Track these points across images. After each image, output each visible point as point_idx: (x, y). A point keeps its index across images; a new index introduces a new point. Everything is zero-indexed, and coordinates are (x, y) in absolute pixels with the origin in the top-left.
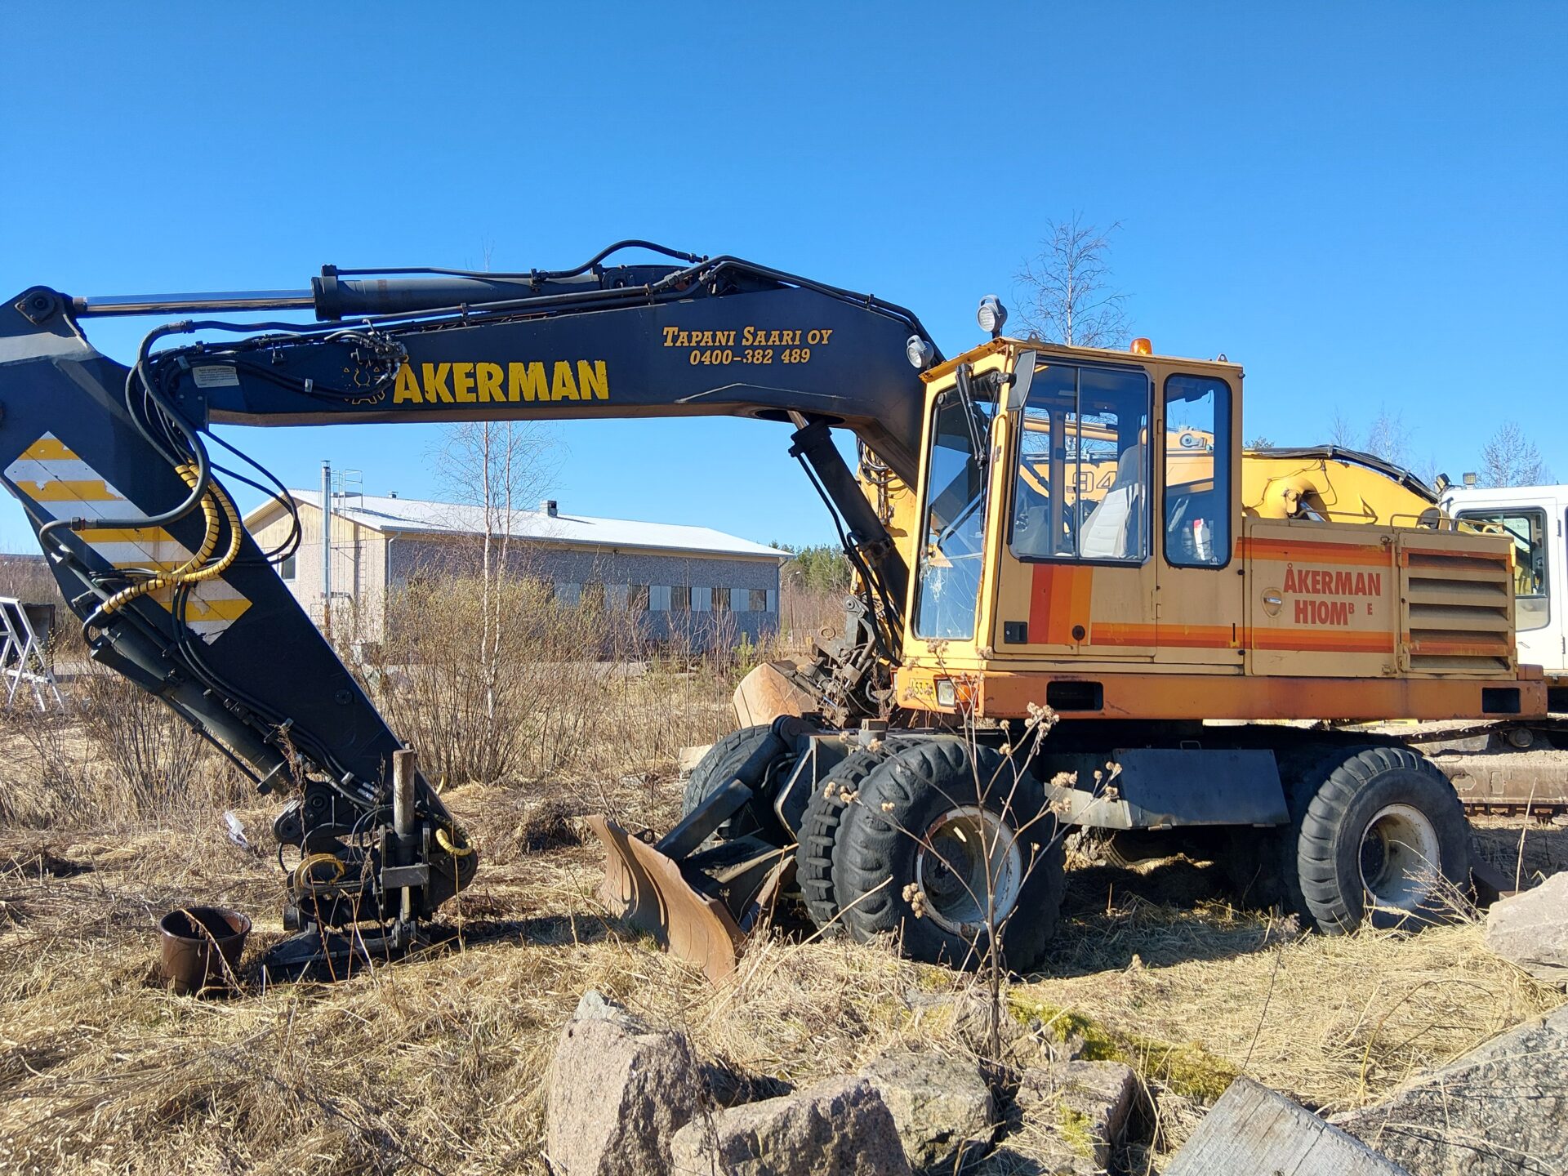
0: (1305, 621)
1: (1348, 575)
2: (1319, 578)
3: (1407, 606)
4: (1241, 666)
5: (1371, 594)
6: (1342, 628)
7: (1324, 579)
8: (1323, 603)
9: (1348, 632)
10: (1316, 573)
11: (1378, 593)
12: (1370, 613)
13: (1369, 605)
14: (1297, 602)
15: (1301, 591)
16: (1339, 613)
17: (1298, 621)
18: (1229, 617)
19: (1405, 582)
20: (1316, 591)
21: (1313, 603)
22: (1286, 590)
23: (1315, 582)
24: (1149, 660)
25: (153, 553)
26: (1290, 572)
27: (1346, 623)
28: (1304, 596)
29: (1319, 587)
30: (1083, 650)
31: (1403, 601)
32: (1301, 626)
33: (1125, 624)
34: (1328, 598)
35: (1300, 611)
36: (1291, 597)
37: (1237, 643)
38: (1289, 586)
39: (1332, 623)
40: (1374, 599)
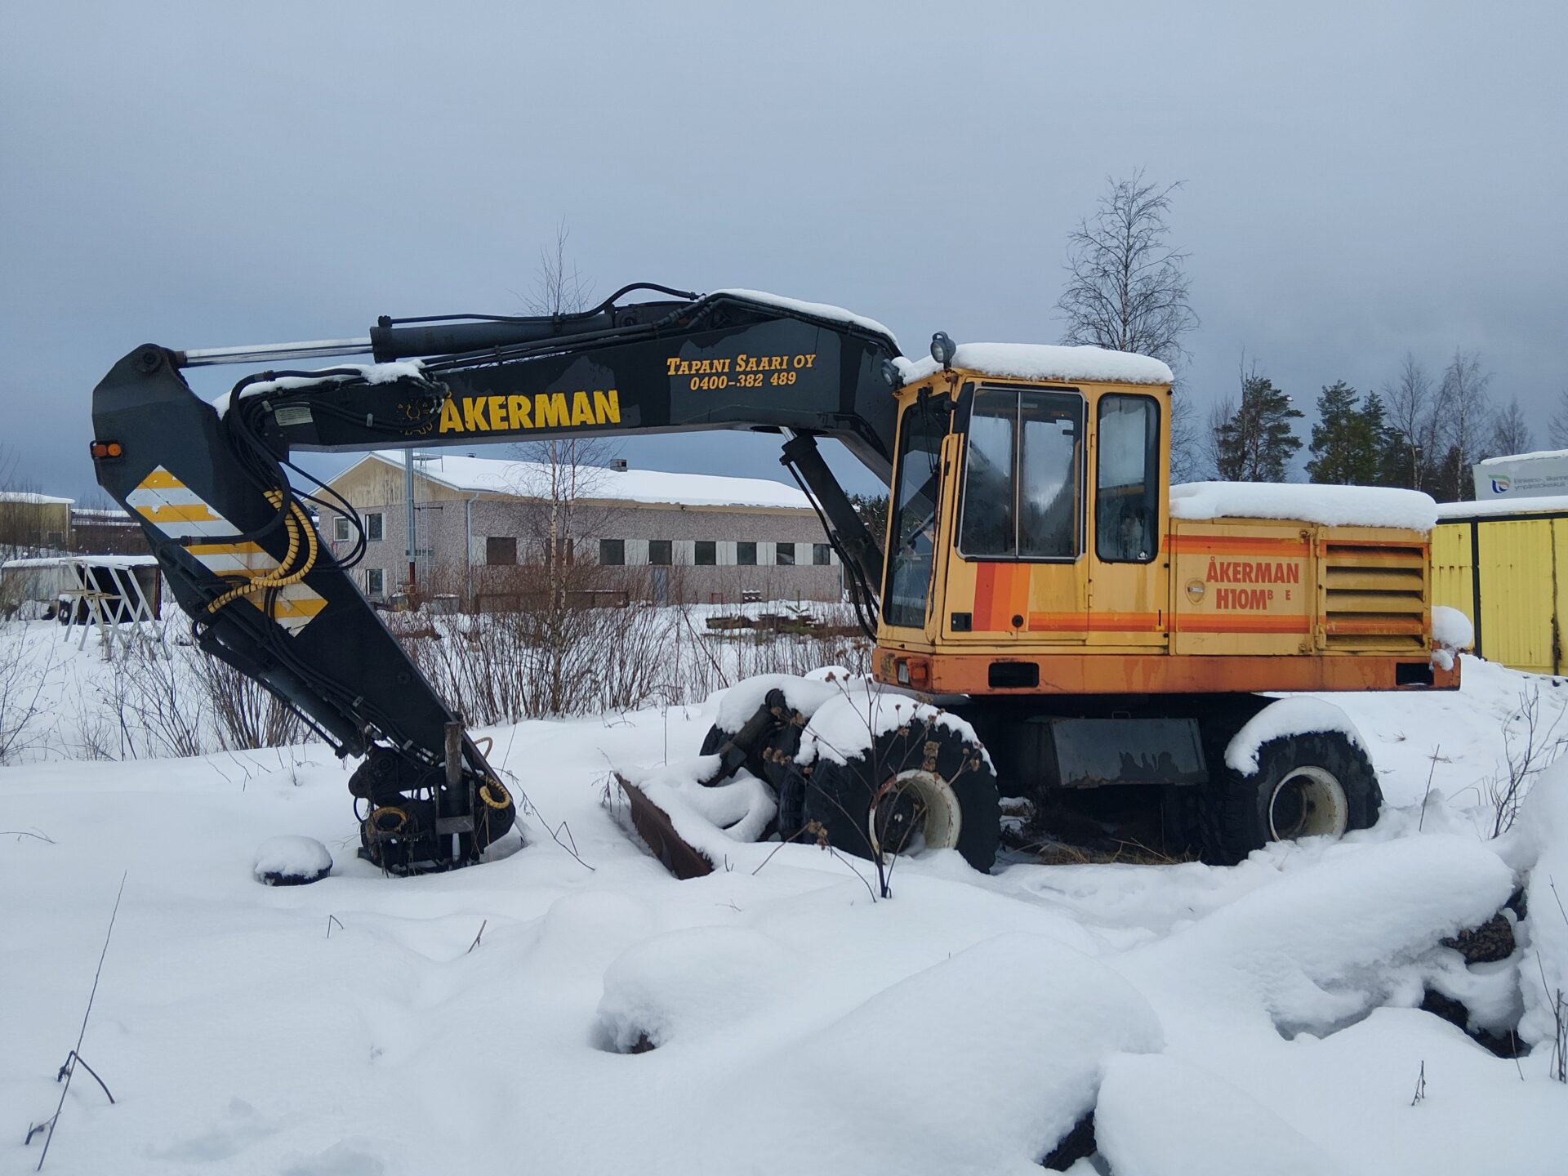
0: (1226, 607)
1: (1268, 566)
2: (1240, 569)
3: (1324, 592)
4: (1166, 647)
5: (1289, 582)
6: (1261, 612)
7: (1244, 569)
8: (1243, 591)
9: (1267, 616)
10: (1236, 565)
11: (1296, 581)
12: (1288, 599)
13: (1288, 592)
14: (1219, 591)
15: (1222, 580)
16: (1259, 599)
17: (1219, 606)
18: (1154, 604)
19: (1323, 570)
20: (1236, 580)
21: (1233, 591)
22: (1208, 580)
23: (1236, 572)
24: (1081, 643)
25: (248, 563)
26: (1212, 565)
27: (1265, 607)
28: (1225, 585)
29: (1240, 576)
30: (1021, 636)
31: (1320, 587)
32: (1222, 611)
33: (1059, 613)
34: (1248, 587)
35: (1221, 598)
36: (1212, 587)
37: (1162, 627)
38: (1211, 577)
39: (1252, 608)
40: (1292, 586)
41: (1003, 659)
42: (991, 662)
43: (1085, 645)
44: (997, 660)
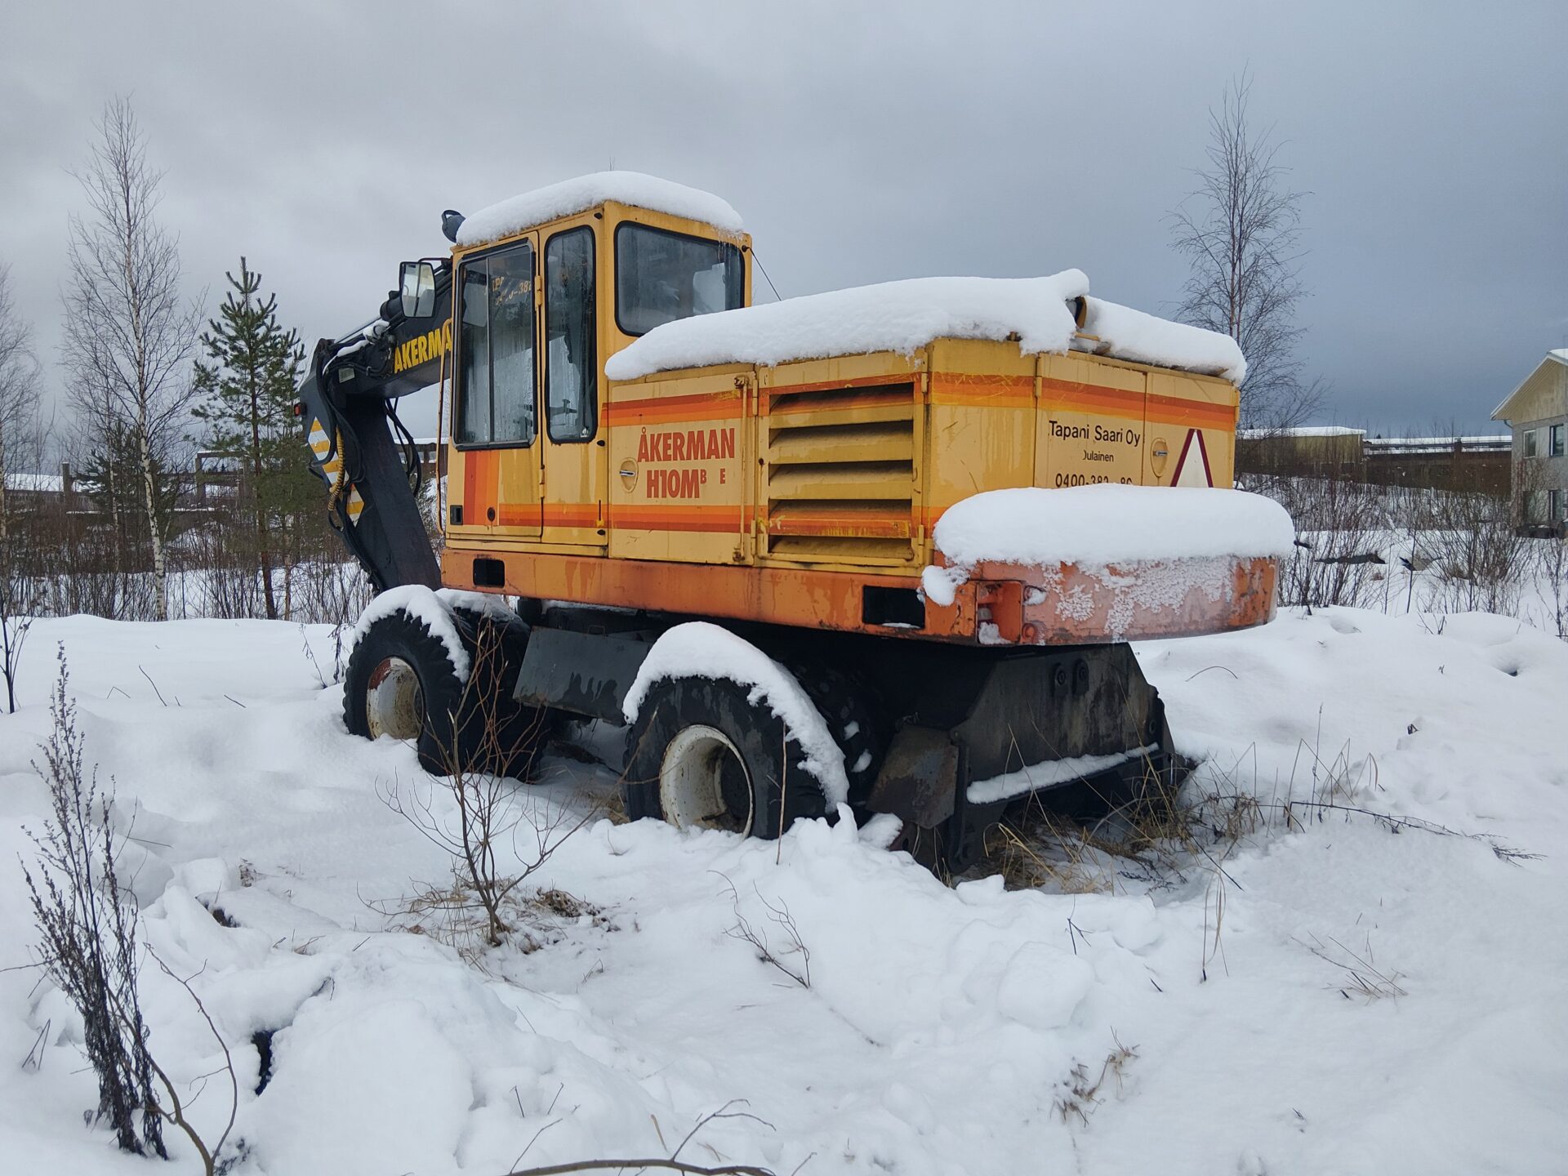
0: (656, 496)
1: (701, 433)
2: (670, 442)
3: (766, 468)
4: (605, 547)
5: (724, 456)
6: (692, 502)
7: (675, 442)
8: (674, 473)
9: (699, 507)
10: (667, 436)
11: (732, 456)
12: (723, 482)
13: (723, 471)
14: (649, 472)
15: (653, 459)
16: (691, 483)
17: (649, 496)
18: (597, 494)
19: (764, 436)
20: (667, 458)
21: (664, 473)
22: (639, 460)
23: (667, 447)
24: (538, 540)
26: (644, 438)
27: (697, 496)
28: (656, 465)
29: (670, 452)
30: (494, 530)
31: (761, 462)
32: (653, 501)
33: (520, 505)
34: (678, 466)
35: (652, 483)
36: (644, 467)
37: (602, 522)
38: (643, 456)
39: (683, 496)
40: (726, 462)
41: (482, 555)
42: (474, 558)
43: (541, 543)
44: (478, 555)
